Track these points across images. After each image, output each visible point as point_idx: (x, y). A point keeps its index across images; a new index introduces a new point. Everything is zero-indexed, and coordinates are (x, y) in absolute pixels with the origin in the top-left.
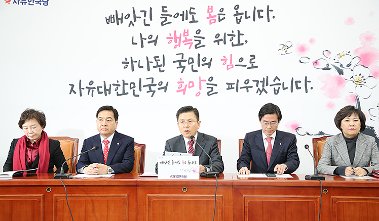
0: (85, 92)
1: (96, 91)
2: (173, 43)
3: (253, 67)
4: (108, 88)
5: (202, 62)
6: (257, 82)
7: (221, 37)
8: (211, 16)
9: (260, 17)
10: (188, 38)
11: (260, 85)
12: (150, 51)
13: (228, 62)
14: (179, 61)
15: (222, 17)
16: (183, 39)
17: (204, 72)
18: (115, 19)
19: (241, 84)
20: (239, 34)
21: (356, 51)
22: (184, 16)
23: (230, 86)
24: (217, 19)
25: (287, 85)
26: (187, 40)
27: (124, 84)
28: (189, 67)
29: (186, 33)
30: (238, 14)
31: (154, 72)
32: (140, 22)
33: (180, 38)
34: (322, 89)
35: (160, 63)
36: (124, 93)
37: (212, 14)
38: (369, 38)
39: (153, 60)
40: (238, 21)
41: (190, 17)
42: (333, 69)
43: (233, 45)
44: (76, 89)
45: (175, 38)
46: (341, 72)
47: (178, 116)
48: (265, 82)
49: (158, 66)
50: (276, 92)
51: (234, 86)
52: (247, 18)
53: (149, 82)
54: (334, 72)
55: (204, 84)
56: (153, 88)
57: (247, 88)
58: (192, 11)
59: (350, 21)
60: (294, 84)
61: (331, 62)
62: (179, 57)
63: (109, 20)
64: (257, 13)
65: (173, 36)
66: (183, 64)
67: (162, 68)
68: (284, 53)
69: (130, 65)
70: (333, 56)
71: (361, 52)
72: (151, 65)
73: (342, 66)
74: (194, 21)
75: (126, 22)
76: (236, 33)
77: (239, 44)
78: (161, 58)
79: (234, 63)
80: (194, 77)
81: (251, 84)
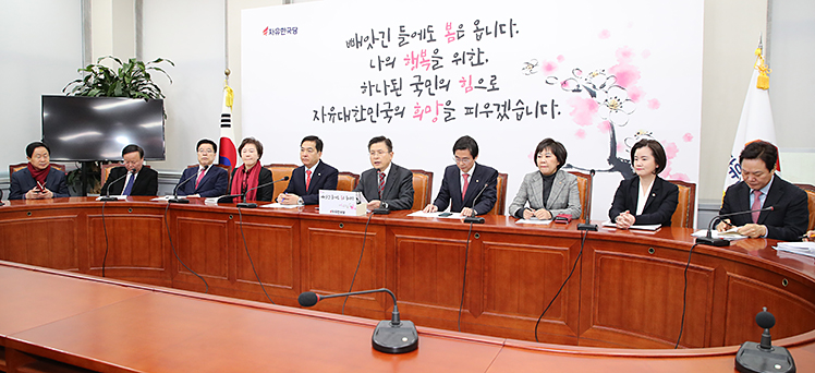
0: (327, 118)
1: (336, 117)
2: (411, 65)
3: (494, 89)
4: (347, 114)
5: (439, 85)
6: (499, 106)
7: (460, 56)
8: (449, 34)
9: (503, 32)
10: (426, 58)
11: (502, 109)
12: (388, 74)
13: (467, 84)
14: (417, 84)
15: (461, 34)
16: (420, 59)
17: (441, 95)
18: (355, 42)
19: (481, 109)
20: (479, 53)
21: (612, 69)
22: (422, 35)
23: (468, 111)
24: (456, 36)
25: (532, 109)
26: (424, 61)
27: (363, 109)
28: (425, 90)
29: (423, 53)
30: (478, 30)
31: (391, 97)
32: (378, 43)
33: (417, 59)
34: (571, 114)
35: (398, 86)
36: (363, 119)
37: (451, 31)
38: (626, 54)
39: (390, 84)
40: (479, 38)
41: (428, 35)
42: (584, 90)
43: (473, 65)
44: (319, 115)
45: (412, 60)
46: (593, 95)
47: (369, 146)
48: (507, 106)
49: (395, 90)
50: (519, 118)
51: (473, 111)
52: (488, 34)
53: (386, 107)
54: (585, 94)
55: (441, 109)
56: (390, 114)
57: (487, 112)
58: (430, 29)
59: (605, 34)
60: (539, 108)
61: (582, 83)
62: (416, 80)
63: (349, 44)
64: (499, 28)
65: (410, 57)
66: (420, 87)
67: (399, 92)
68: (528, 72)
69: (368, 89)
70: (585, 74)
71: (618, 70)
72: (388, 89)
73: (594, 87)
74: (432, 40)
75: (365, 45)
76: (476, 52)
77: (479, 63)
78: (398, 81)
79: (473, 85)
80: (431, 101)
81: (491, 108)
